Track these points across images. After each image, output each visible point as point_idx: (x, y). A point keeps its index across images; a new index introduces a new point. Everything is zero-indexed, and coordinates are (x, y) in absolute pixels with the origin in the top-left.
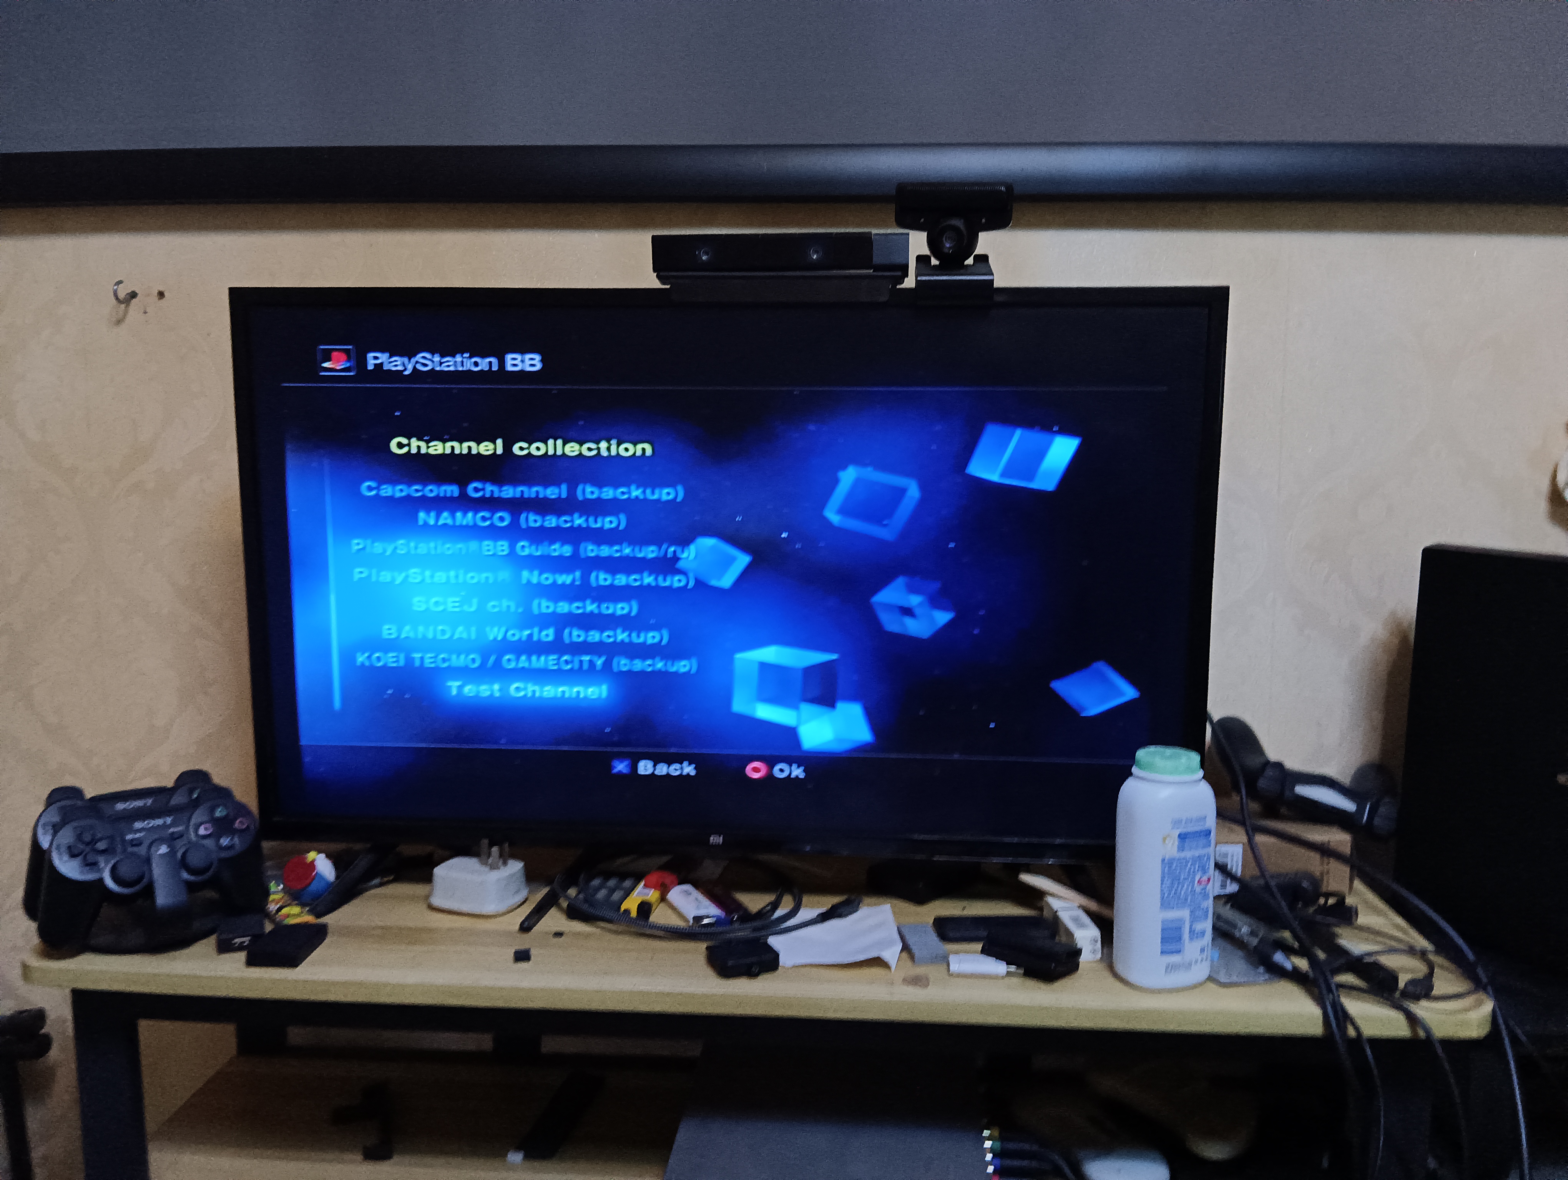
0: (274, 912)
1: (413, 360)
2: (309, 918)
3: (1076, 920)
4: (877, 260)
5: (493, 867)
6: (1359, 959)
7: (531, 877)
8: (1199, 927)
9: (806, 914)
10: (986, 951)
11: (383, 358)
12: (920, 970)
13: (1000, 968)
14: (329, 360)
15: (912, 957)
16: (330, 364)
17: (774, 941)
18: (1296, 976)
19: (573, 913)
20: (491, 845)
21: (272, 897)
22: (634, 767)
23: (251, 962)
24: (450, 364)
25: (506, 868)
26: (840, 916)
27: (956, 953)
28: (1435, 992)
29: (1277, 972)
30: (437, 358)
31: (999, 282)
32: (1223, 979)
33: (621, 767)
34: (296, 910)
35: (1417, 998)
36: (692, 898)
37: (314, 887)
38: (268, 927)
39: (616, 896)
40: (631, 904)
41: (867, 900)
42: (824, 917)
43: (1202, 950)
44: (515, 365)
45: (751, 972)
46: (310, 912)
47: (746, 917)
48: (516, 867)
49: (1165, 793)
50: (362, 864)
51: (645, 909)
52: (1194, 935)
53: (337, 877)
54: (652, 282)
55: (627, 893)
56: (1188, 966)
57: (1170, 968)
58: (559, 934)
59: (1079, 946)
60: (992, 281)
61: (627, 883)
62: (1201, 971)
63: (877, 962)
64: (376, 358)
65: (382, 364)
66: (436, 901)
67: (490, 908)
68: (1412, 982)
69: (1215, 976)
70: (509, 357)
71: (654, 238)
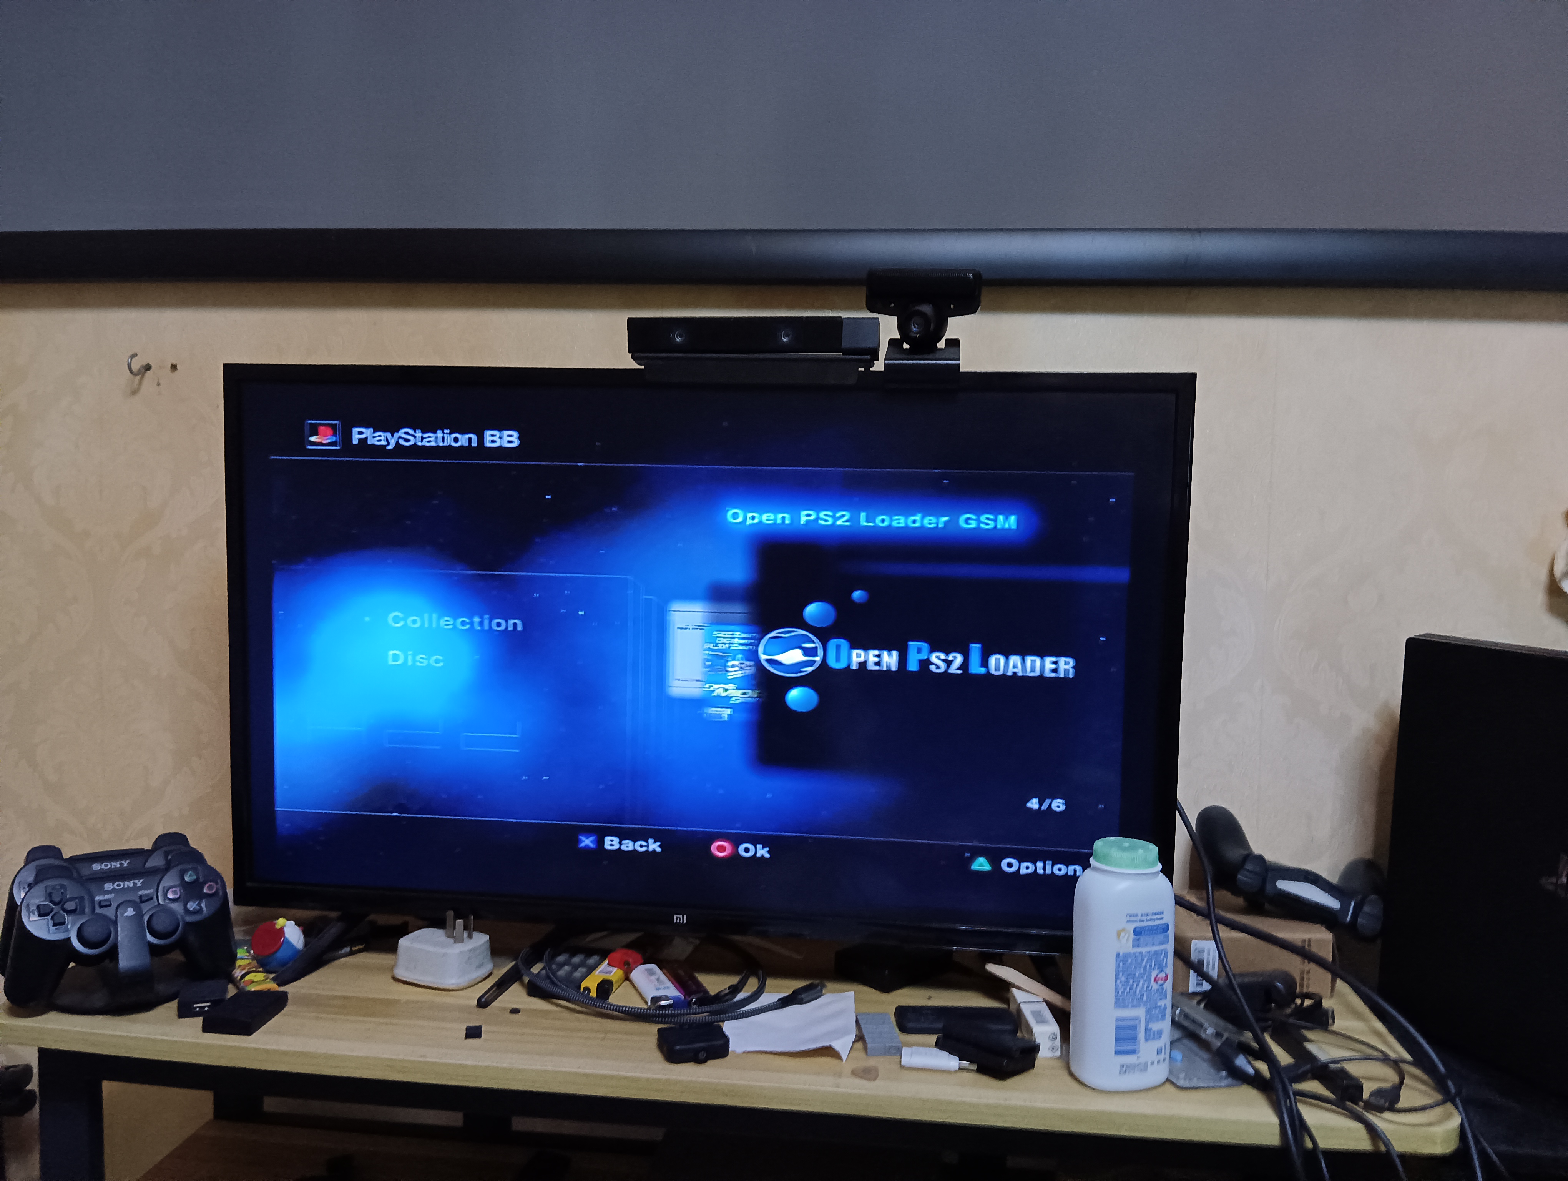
0: (239, 978)
1: (396, 435)
2: (273, 986)
3: (1037, 1015)
4: (845, 344)
5: (459, 940)
6: (1325, 1066)
7: (496, 951)
8: (1155, 1026)
9: (767, 998)
10: (939, 1045)
11: (368, 433)
12: (872, 1062)
13: (952, 1062)
14: (315, 433)
15: (865, 1049)
16: (319, 438)
17: (729, 1027)
18: (1256, 1082)
19: (534, 990)
20: (457, 917)
21: (239, 963)
22: (600, 842)
23: (208, 1028)
24: (432, 440)
25: (472, 940)
26: (801, 1002)
27: (910, 1045)
28: (1402, 1104)
29: (1239, 1076)
30: (419, 434)
31: (965, 366)
32: (1181, 1083)
33: (587, 842)
34: (260, 976)
35: (1380, 1109)
36: (653, 978)
37: (282, 954)
38: (231, 991)
39: (577, 974)
40: (591, 983)
41: (830, 985)
42: (784, 1003)
43: (1159, 1052)
44: (493, 442)
45: (698, 1059)
46: (274, 979)
47: (706, 999)
48: (481, 939)
49: (1123, 885)
50: (333, 931)
51: (605, 988)
52: (1151, 1035)
53: (306, 944)
54: (628, 362)
55: (591, 969)
56: (1144, 1068)
57: (1125, 1069)
58: (515, 1011)
59: (1038, 1041)
60: (958, 365)
61: (591, 961)
62: (1158, 1074)
63: (828, 1051)
64: (360, 433)
65: (366, 439)
66: (401, 973)
67: (451, 982)
68: (1378, 1093)
69: (1172, 1078)
70: (488, 433)
71: (631, 321)
